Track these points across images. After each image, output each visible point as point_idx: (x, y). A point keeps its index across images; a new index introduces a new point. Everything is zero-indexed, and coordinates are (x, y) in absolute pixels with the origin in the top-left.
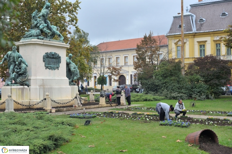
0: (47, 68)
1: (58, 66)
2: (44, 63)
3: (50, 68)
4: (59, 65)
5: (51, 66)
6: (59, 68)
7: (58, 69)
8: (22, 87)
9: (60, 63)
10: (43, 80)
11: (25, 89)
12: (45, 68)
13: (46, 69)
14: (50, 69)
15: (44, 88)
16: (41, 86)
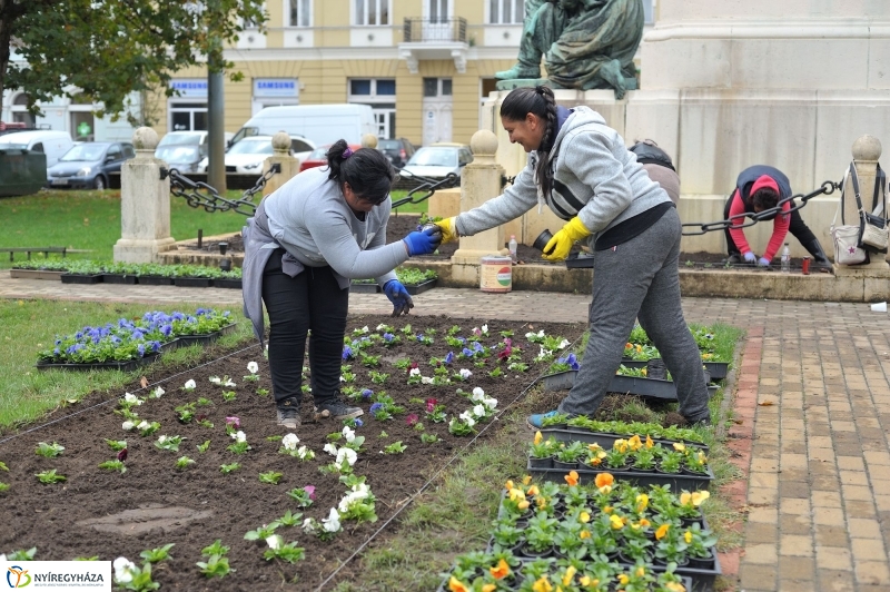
15: (724, 107)
16: (700, 90)
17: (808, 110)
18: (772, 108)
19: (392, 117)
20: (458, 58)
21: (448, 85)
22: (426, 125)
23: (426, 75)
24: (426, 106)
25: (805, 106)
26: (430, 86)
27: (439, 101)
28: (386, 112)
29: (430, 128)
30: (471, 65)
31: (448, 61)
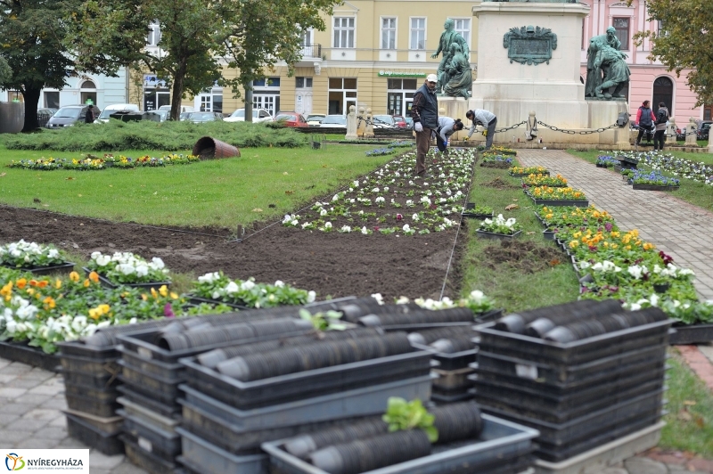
0: (513, 59)
1: (547, 56)
2: (506, 51)
3: (521, 60)
4: (550, 54)
5: (525, 56)
6: (550, 61)
7: (548, 64)
8: (452, 98)
9: (554, 49)
10: (497, 85)
11: (456, 104)
12: (509, 60)
13: (511, 62)
14: (523, 63)
15: (496, 103)
16: (489, 98)
17: (518, 104)
18: (508, 103)
19: (278, 99)
20: (317, 66)
21: (310, 81)
22: (297, 103)
23: (297, 75)
24: (297, 93)
25: (517, 103)
26: (299, 82)
27: (305, 90)
28: (274, 96)
29: (299, 105)
30: (324, 70)
31: (311, 68)
